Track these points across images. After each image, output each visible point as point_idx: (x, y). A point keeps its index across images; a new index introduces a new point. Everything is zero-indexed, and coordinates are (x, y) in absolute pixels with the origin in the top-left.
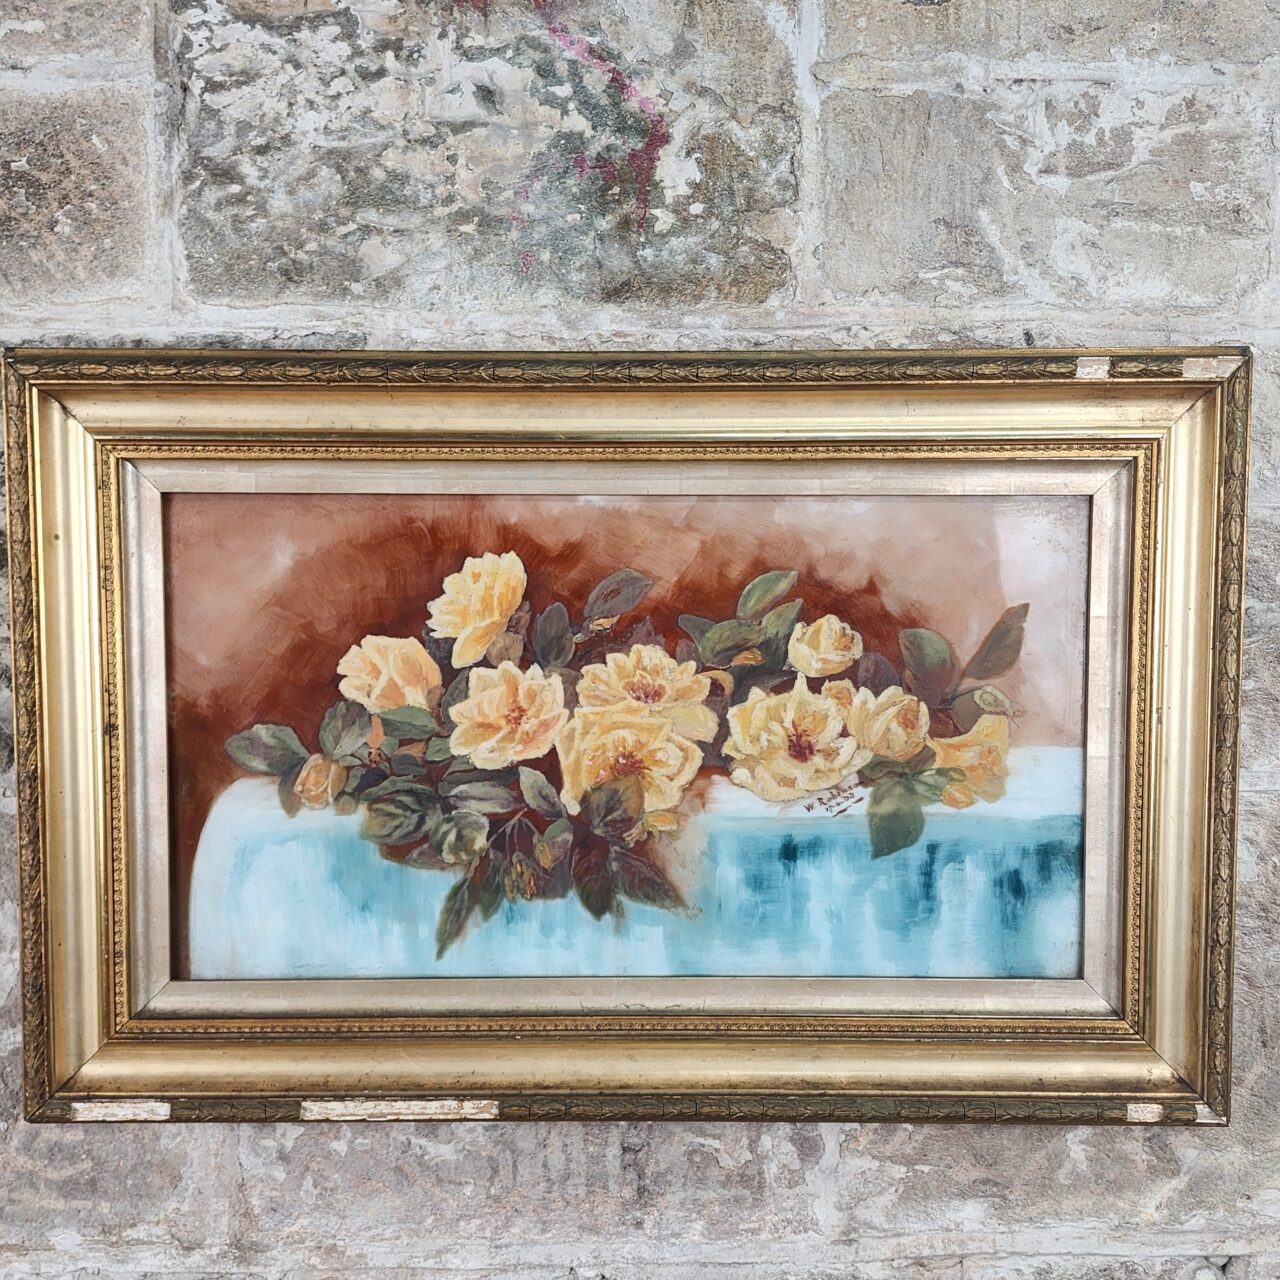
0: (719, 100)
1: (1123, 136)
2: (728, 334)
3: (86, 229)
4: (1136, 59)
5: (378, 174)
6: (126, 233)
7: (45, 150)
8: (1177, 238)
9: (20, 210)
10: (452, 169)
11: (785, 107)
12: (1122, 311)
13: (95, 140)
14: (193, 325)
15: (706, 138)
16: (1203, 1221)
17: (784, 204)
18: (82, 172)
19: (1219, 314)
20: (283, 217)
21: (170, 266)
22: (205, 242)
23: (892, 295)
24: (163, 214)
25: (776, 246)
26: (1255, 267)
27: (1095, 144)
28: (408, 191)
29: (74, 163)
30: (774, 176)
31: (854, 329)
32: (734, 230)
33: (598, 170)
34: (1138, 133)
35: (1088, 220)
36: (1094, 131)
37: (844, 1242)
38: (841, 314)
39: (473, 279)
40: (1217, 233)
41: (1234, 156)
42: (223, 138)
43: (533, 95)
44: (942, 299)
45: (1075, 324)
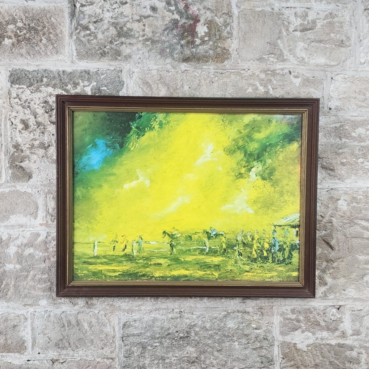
0: (212, 11)
1: (314, 22)
2: (214, 71)
3: (50, 42)
4: (317, 2)
5: (125, 29)
6: (60, 43)
7: (39, 21)
8: (327, 48)
9: (33, 37)
10: (144, 28)
11: (229, 13)
12: (313, 66)
13: (52, 19)
14: (77, 67)
15: (209, 21)
16: (333, 296)
17: (229, 38)
18: (49, 27)
19: (338, 67)
20: (101, 39)
21: (71, 52)
22: (81, 46)
23: (256, 61)
24: (70, 38)
25: (227, 48)
26: (347, 55)
27: (307, 24)
28: (132, 33)
29: (47, 25)
30: (226, 31)
31: (246, 70)
32: (216, 44)
33: (181, 29)
34: (318, 21)
35: (305, 43)
36: (306, 21)
37: (243, 302)
38: (243, 66)
39: (149, 56)
40: (337, 47)
41: (342, 27)
42: (85, 19)
43: (165, 9)
44: (268, 63)
45: (301, 69)
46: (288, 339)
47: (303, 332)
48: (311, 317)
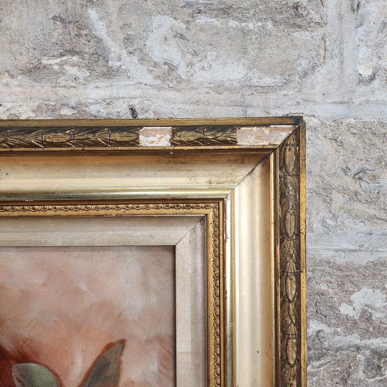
8: (250, 31)
12: (207, 90)
19: (286, 92)
23: (20, 77)
26: (314, 54)
35: (177, 17)
40: (282, 27)
44: (62, 81)
45: (168, 101)
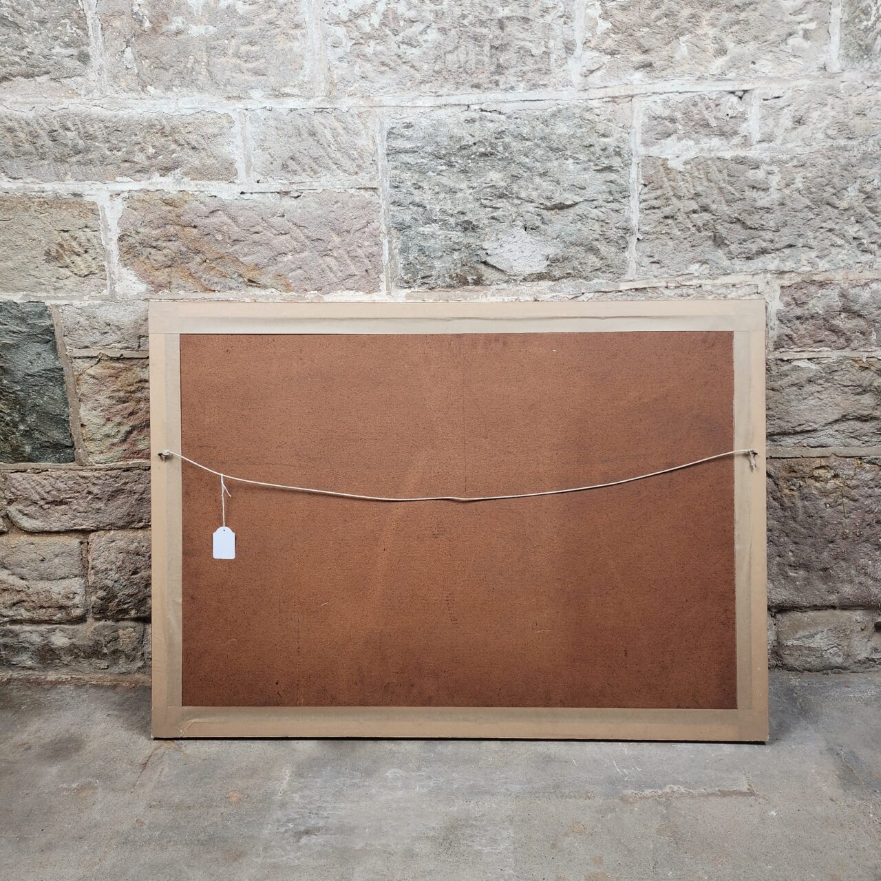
46: (655, 151)
47: (679, 139)
48: (695, 112)
